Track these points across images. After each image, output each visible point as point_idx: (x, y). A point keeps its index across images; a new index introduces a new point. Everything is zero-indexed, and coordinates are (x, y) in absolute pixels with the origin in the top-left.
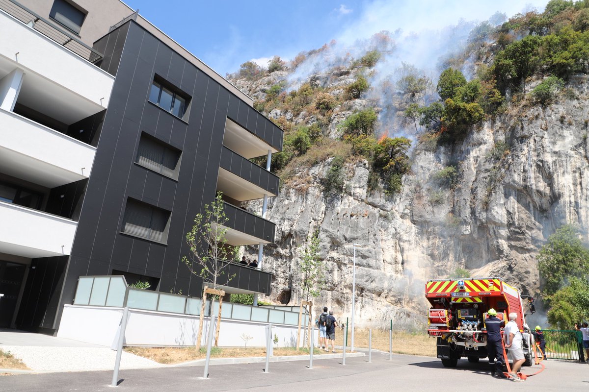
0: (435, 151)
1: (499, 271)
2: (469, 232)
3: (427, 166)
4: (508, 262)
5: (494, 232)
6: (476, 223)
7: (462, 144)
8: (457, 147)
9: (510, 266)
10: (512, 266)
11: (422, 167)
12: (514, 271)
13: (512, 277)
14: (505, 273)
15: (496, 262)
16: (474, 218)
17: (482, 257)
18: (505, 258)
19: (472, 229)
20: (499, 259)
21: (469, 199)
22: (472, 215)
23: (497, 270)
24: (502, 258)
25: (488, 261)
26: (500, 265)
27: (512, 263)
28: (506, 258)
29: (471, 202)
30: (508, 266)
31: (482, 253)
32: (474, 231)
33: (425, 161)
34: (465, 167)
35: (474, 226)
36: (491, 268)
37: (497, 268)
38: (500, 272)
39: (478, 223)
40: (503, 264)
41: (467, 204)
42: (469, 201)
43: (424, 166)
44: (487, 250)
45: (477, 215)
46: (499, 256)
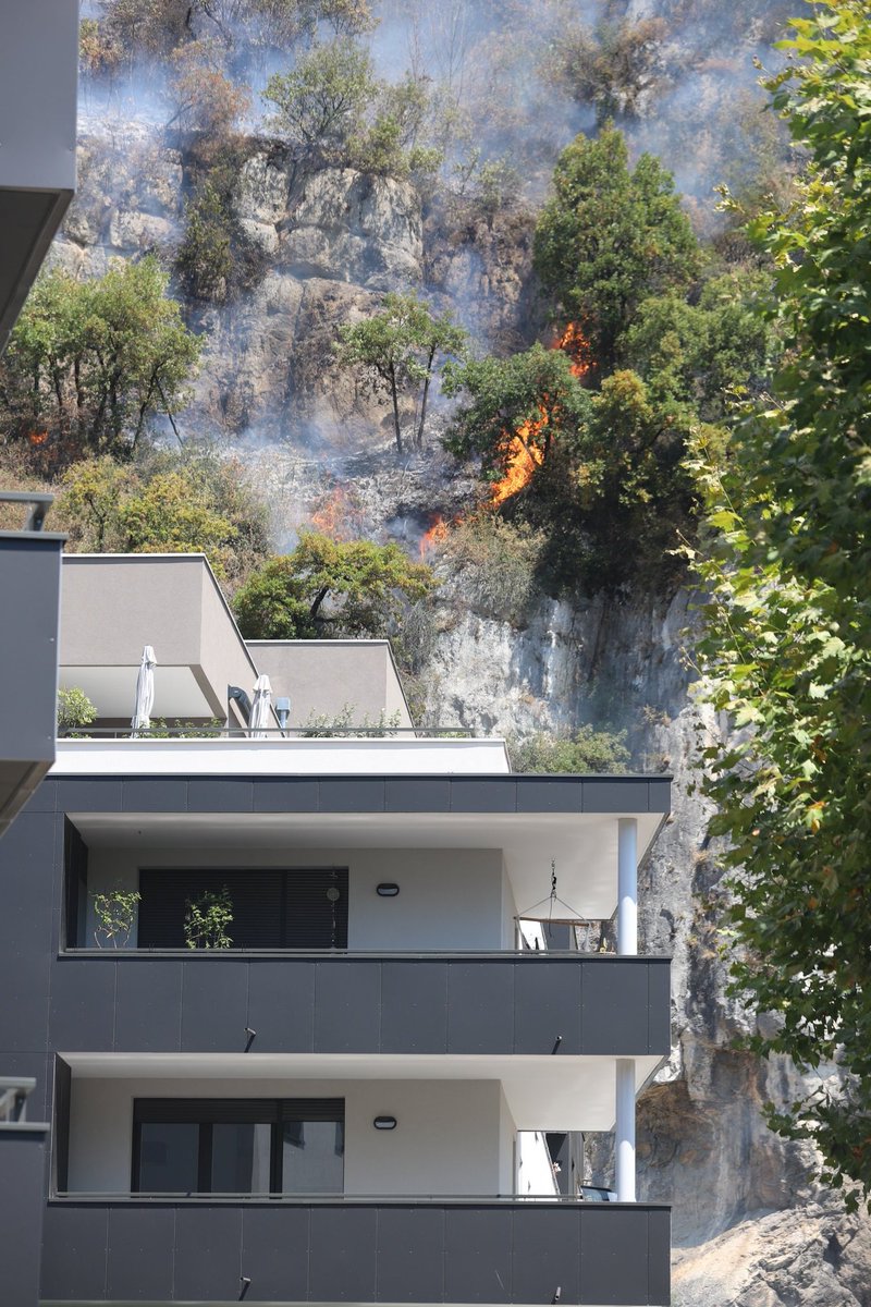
0: (524, 623)
1: (790, 1262)
2: (673, 1071)
3: (483, 699)
4: (825, 1222)
5: (785, 1081)
6: (712, 1036)
7: (663, 616)
8: (632, 622)
9: (833, 1241)
10: (842, 1240)
11: (458, 705)
12: (846, 1261)
13: (840, 1289)
14: (815, 1272)
15: (775, 1218)
16: (704, 1012)
17: (711, 1191)
18: (815, 1206)
19: (690, 1061)
20: (790, 1206)
21: (689, 917)
22: (694, 997)
23: (782, 1259)
24: (804, 1202)
25: (743, 1211)
26: (797, 1238)
27: (840, 1229)
28: (820, 1202)
29: (693, 928)
30: (826, 1242)
31: (716, 1171)
32: (698, 1068)
33: (475, 672)
34: (673, 746)
35: (699, 1050)
36: (755, 1248)
37: (782, 1251)
38: (794, 1268)
39: (721, 1038)
40: (808, 1229)
41: (680, 938)
42: (688, 924)
43: (469, 702)
44: (739, 1159)
45: (723, 1001)
46: (793, 1193)
